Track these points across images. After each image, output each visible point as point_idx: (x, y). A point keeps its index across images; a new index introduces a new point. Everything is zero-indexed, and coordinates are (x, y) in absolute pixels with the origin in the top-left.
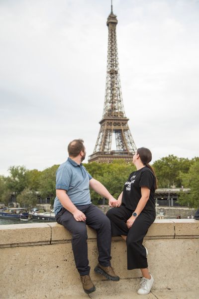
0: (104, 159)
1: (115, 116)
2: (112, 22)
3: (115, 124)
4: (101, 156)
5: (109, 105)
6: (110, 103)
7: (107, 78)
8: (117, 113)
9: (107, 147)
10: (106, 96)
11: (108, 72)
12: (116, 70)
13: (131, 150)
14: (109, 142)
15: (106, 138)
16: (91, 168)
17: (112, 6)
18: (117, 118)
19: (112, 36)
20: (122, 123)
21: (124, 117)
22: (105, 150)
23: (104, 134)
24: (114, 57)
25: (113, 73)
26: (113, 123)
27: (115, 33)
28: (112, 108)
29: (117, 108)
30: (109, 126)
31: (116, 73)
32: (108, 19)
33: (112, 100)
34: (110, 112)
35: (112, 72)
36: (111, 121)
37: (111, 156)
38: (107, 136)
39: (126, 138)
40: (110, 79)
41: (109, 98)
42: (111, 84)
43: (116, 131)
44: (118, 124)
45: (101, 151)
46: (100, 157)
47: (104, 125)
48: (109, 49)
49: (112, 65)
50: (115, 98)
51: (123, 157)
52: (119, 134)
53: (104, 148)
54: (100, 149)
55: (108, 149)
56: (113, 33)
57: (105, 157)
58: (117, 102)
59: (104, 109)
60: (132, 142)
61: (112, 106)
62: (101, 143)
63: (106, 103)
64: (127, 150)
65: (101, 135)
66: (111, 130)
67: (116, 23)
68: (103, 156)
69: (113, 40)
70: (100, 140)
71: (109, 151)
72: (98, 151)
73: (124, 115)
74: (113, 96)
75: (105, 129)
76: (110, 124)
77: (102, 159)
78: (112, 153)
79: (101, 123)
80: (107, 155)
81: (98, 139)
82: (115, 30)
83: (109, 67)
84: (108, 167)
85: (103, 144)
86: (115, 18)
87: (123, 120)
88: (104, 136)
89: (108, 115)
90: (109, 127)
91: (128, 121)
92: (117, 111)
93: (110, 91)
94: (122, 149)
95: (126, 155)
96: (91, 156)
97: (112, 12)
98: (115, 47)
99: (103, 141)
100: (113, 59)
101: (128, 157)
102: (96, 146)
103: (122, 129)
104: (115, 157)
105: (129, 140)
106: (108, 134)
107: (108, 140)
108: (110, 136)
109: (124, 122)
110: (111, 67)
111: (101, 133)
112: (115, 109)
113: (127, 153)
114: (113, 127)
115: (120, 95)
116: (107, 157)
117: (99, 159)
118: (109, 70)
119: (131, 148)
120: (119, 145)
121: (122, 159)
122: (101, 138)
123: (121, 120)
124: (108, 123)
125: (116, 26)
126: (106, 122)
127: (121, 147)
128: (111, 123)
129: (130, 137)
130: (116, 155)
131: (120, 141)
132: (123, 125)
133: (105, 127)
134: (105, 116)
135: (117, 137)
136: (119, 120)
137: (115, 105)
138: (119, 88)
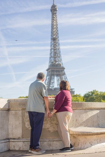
0: (50, 93)
1: (56, 66)
2: (54, 10)
3: (57, 71)
5: (52, 59)
7: (51, 42)
9: (51, 85)
10: (51, 54)
11: (51, 39)
14: (53, 83)
18: (58, 67)
21: (62, 66)
22: (50, 88)
26: (55, 71)
29: (57, 61)
30: (53, 73)
32: (51, 7)
33: (54, 56)
35: (54, 39)
36: (54, 69)
38: (51, 78)
40: (53, 43)
42: (54, 46)
43: (57, 75)
44: (59, 71)
50: (57, 55)
52: (59, 78)
53: (49, 86)
55: (52, 87)
58: (57, 57)
59: (49, 62)
62: (48, 83)
63: (50, 58)
65: (47, 78)
66: (54, 75)
68: (49, 91)
70: (47, 81)
71: (53, 88)
74: (55, 53)
75: (50, 74)
78: (55, 89)
79: (47, 70)
80: (52, 90)
87: (62, 68)
88: (49, 79)
89: (52, 66)
91: (65, 69)
93: (53, 50)
97: (54, 4)
100: (54, 31)
104: (57, 92)
106: (52, 77)
107: (52, 81)
108: (53, 78)
109: (62, 70)
111: (48, 77)
115: (59, 53)
116: (52, 92)
122: (47, 80)
124: (52, 70)
126: (50, 70)
129: (66, 79)
130: (57, 90)
132: (61, 72)
133: (50, 73)
134: (50, 66)
135: (58, 80)
136: (59, 68)
137: (56, 59)
138: (59, 49)
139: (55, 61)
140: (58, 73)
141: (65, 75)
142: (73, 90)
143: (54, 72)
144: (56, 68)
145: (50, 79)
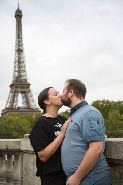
1: (21, 81)
2: (19, 15)
3: (21, 88)
6: (17, 72)
7: (15, 54)
8: (23, 79)
9: (15, 104)
10: (15, 67)
11: (16, 50)
12: (22, 49)
13: (32, 106)
14: (16, 101)
17: (18, 4)
18: (22, 83)
19: (18, 25)
20: (26, 87)
22: (13, 106)
23: (13, 94)
24: (20, 40)
25: (20, 51)
26: (19, 87)
27: (21, 23)
29: (22, 76)
31: (22, 51)
32: (16, 12)
33: (18, 70)
34: (17, 79)
36: (18, 85)
37: (18, 110)
39: (29, 97)
40: (17, 55)
41: (17, 69)
42: (18, 59)
43: (22, 93)
44: (23, 88)
46: (9, 111)
47: (13, 88)
48: (17, 34)
49: (19, 45)
50: (21, 69)
51: (26, 111)
52: (24, 95)
53: (12, 105)
54: (9, 106)
55: (16, 106)
56: (19, 22)
57: (13, 111)
58: (22, 71)
59: (13, 77)
61: (18, 75)
62: (11, 101)
63: (14, 72)
66: (18, 93)
67: (21, 16)
68: (12, 110)
69: (20, 27)
70: (10, 99)
71: (16, 107)
72: (8, 106)
73: (27, 81)
74: (19, 67)
76: (17, 87)
77: (11, 113)
78: (19, 108)
79: (11, 86)
80: (15, 110)
81: (9, 98)
83: (17, 46)
85: (12, 102)
86: (20, 12)
89: (16, 81)
90: (17, 90)
92: (22, 78)
93: (17, 64)
94: (26, 106)
95: (28, 110)
96: (3, 110)
97: (18, 8)
98: (21, 33)
100: (19, 42)
101: (30, 111)
102: (7, 103)
103: (26, 91)
104: (21, 111)
105: (31, 99)
107: (16, 99)
108: (17, 95)
109: (28, 86)
111: (11, 94)
113: (29, 108)
114: (19, 90)
115: (24, 67)
116: (15, 111)
117: (9, 113)
118: (17, 49)
119: (32, 104)
120: (24, 103)
123: (25, 85)
124: (16, 86)
125: (21, 18)
126: (14, 86)
129: (32, 97)
130: (21, 110)
131: (25, 99)
134: (13, 81)
135: (23, 97)
137: (21, 74)
138: (23, 62)
139: (20, 76)
140: (22, 90)
141: (30, 92)
144: (21, 84)
145: (14, 97)
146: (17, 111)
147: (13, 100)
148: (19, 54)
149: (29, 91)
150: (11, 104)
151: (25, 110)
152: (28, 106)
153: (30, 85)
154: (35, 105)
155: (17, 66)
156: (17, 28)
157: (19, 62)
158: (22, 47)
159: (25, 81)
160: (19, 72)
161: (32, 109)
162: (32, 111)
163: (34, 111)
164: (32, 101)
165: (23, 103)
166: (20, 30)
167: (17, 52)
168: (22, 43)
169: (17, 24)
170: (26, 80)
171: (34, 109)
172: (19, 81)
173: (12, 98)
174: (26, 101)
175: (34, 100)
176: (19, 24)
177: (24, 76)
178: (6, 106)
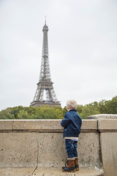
0: (39, 105)
1: (46, 80)
2: (45, 30)
3: (46, 85)
4: (37, 103)
6: (43, 73)
7: (42, 59)
8: (47, 79)
9: (41, 98)
10: (41, 70)
11: (42, 56)
12: (47, 55)
13: (54, 100)
14: (42, 95)
15: (40, 93)
16: (29, 109)
17: (46, 21)
20: (50, 85)
21: (51, 81)
22: (40, 100)
23: (39, 90)
24: (46, 48)
25: (45, 57)
27: (47, 35)
28: (44, 77)
29: (47, 76)
31: (47, 57)
32: (43, 28)
33: (44, 71)
34: (43, 79)
39: (52, 93)
40: (43, 60)
41: (43, 71)
42: (44, 63)
43: (46, 89)
44: (48, 85)
45: (37, 100)
47: (39, 86)
48: (43, 44)
49: (45, 53)
50: (46, 71)
52: (48, 91)
54: (37, 99)
55: (41, 99)
56: (46, 35)
57: (40, 104)
58: (47, 73)
59: (40, 77)
60: (55, 95)
61: (44, 75)
62: (37, 95)
63: (41, 73)
64: (52, 100)
66: (43, 89)
67: (47, 30)
69: (46, 39)
70: (37, 94)
71: (42, 100)
72: (35, 100)
74: (45, 69)
77: (37, 105)
78: (44, 101)
79: (38, 84)
80: (41, 102)
81: (36, 93)
82: (47, 34)
83: (43, 54)
84: (39, 109)
85: (38, 96)
86: (47, 27)
87: (50, 83)
88: (39, 92)
89: (42, 80)
91: (53, 84)
92: (47, 78)
93: (43, 67)
94: (49, 100)
95: (51, 103)
96: (32, 103)
97: (45, 25)
98: (47, 43)
99: (39, 95)
100: (45, 50)
101: (52, 104)
102: (35, 97)
103: (50, 88)
104: (45, 104)
105: (53, 95)
106: (42, 90)
107: (41, 94)
108: (43, 92)
109: (51, 84)
110: (44, 53)
111: (38, 90)
112: (46, 77)
113: (52, 102)
114: (44, 87)
115: (49, 69)
116: (41, 104)
117: (36, 105)
118: (43, 55)
119: (54, 99)
120: (48, 97)
121: (48, 105)
122: (37, 93)
123: (49, 83)
124: (42, 84)
125: (47, 32)
126: (40, 84)
127: (48, 98)
128: (43, 84)
129: (54, 93)
131: (48, 95)
132: (50, 86)
133: (40, 87)
134: (40, 80)
135: (47, 93)
136: (48, 83)
137: (46, 74)
138: (48, 66)
139: (45, 77)
140: (47, 87)
142: (60, 103)
143: (43, 86)
146: (42, 104)
147: (39, 96)
148: (45, 60)
149: (52, 88)
150: (38, 98)
151: (48, 103)
152: (50, 100)
153: (53, 83)
154: (56, 99)
155: (43, 69)
156: (44, 39)
157: (45, 66)
158: (47, 54)
159: (49, 81)
160: (45, 73)
161: (54, 102)
162: (54, 104)
163: (55, 104)
164: (54, 96)
165: (46, 98)
166: (46, 41)
167: (43, 58)
168: (47, 51)
169: (44, 36)
170: (49, 79)
171: (56, 102)
172: (44, 81)
173: (39, 93)
174: (49, 96)
175: (56, 96)
176: (45, 36)
177: (48, 76)
178: (34, 99)
